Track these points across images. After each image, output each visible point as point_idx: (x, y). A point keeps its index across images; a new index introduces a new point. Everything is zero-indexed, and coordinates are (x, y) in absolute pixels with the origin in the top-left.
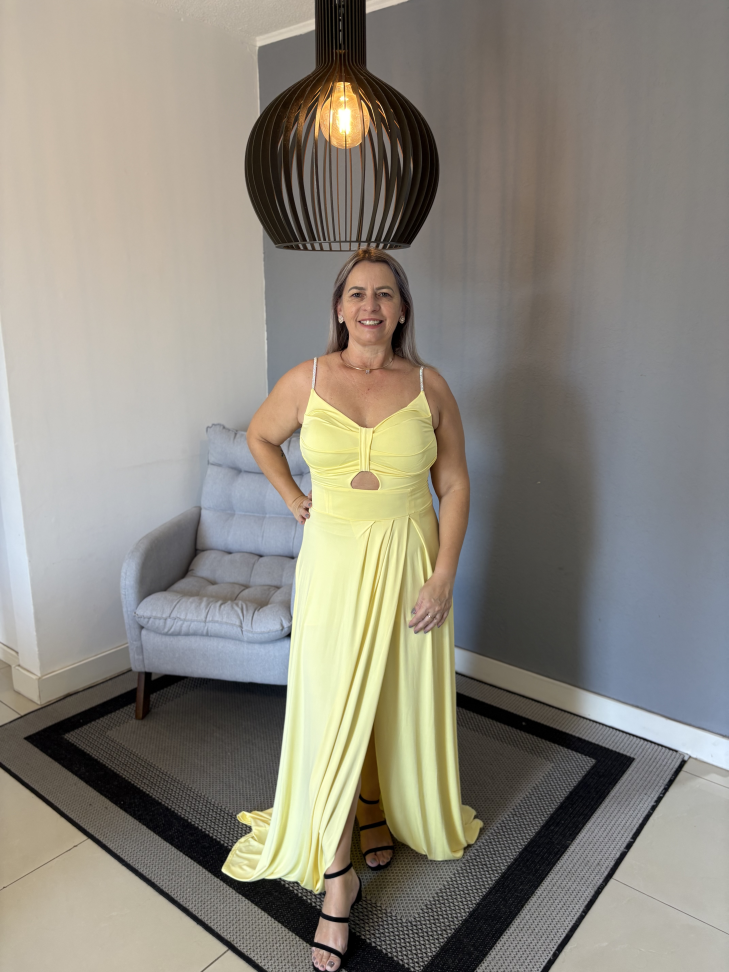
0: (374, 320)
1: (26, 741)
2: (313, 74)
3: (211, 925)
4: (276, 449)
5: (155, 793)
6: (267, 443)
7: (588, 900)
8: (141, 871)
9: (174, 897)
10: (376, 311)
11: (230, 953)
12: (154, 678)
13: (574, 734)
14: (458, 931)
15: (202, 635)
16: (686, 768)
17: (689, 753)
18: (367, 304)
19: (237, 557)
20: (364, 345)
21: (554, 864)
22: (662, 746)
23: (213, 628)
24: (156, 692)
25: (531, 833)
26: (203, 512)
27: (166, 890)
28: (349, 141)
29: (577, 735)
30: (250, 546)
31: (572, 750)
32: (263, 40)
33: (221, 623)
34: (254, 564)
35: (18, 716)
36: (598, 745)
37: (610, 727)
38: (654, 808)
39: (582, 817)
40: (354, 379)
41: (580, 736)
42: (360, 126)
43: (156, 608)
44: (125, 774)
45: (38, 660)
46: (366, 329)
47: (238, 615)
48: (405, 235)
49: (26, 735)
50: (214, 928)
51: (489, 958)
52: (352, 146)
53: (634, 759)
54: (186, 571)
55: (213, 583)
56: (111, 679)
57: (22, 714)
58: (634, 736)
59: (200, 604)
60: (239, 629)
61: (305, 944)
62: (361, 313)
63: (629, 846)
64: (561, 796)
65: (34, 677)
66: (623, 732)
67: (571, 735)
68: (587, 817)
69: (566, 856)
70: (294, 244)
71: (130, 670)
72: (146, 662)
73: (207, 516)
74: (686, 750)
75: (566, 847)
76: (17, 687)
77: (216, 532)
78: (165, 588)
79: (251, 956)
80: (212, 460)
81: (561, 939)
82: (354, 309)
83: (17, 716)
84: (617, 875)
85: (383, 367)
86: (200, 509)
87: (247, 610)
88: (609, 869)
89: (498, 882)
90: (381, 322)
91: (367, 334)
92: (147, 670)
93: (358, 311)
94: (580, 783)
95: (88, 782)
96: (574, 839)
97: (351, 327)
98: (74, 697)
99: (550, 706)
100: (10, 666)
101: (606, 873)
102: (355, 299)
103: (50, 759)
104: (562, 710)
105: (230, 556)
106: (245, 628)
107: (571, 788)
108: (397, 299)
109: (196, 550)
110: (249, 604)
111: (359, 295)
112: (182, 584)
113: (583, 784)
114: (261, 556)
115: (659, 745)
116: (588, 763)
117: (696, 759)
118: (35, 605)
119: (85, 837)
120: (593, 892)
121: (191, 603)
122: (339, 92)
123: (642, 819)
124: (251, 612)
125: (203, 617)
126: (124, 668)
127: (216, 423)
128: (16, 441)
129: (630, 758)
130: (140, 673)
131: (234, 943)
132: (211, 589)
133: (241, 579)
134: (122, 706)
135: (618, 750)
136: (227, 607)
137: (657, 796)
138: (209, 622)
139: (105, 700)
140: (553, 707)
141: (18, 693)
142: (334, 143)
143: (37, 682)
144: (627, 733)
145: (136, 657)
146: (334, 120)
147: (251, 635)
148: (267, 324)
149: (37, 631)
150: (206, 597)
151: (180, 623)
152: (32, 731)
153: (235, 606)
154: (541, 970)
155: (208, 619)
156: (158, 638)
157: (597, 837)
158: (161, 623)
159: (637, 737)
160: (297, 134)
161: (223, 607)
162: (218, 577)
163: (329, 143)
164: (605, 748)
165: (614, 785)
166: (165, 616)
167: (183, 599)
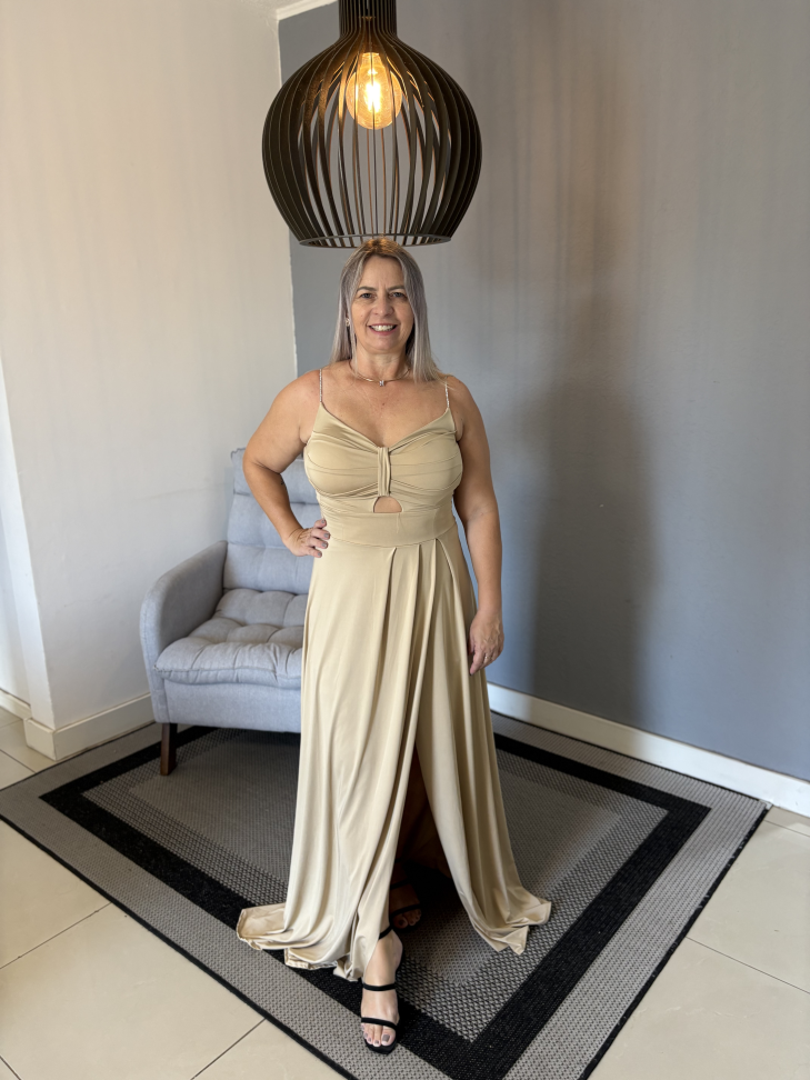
0: (387, 325)
1: (41, 801)
2: (336, 44)
3: (245, 993)
4: (275, 477)
6: (266, 469)
7: (659, 961)
9: (205, 963)
10: (390, 314)
11: (266, 1023)
12: (180, 730)
13: (644, 783)
14: (515, 995)
15: (232, 682)
16: (768, 817)
17: (772, 801)
18: (379, 307)
19: (269, 595)
22: (742, 794)
23: (243, 674)
24: (182, 745)
25: (596, 891)
26: (230, 547)
27: (196, 956)
28: (379, 120)
29: (648, 784)
30: (283, 584)
31: (642, 800)
32: (283, 13)
33: (252, 669)
34: (288, 603)
36: (671, 795)
37: (684, 775)
38: (732, 862)
39: (652, 873)
40: (365, 394)
41: (651, 785)
42: (390, 104)
43: (178, 658)
44: (150, 834)
45: (52, 712)
46: (378, 336)
47: (270, 658)
48: (442, 225)
49: (41, 794)
50: (249, 996)
51: (550, 1025)
52: (384, 126)
53: (709, 809)
54: (212, 612)
55: (242, 624)
56: (132, 733)
57: (37, 771)
58: (710, 784)
59: (226, 650)
60: (272, 674)
61: (348, 1012)
62: (372, 317)
63: (704, 903)
64: (629, 849)
65: (48, 731)
66: (699, 780)
67: (641, 785)
69: (634, 914)
70: (319, 239)
71: (154, 723)
72: (171, 712)
73: (235, 552)
74: (768, 798)
75: (633, 906)
76: (30, 742)
77: (245, 568)
78: (186, 635)
79: (289, 1026)
80: (238, 489)
81: (630, 1003)
82: (363, 312)
83: (31, 773)
84: (691, 934)
86: (227, 544)
87: (281, 653)
88: (682, 927)
89: (559, 943)
90: (395, 327)
91: (379, 342)
92: (172, 721)
93: (369, 314)
94: (650, 836)
95: (109, 842)
97: (360, 333)
98: (93, 752)
99: (617, 753)
100: (22, 720)
101: (679, 932)
102: (365, 301)
103: (67, 819)
105: (261, 595)
106: (279, 672)
107: (640, 842)
109: (223, 589)
110: (283, 646)
112: (208, 628)
113: (654, 837)
114: (295, 595)
115: (738, 793)
116: (658, 814)
117: (779, 808)
118: (46, 651)
119: (107, 902)
120: (664, 953)
121: (216, 650)
122: (367, 64)
123: (718, 874)
124: (285, 654)
125: (230, 664)
126: (147, 720)
127: (237, 447)
129: (706, 808)
130: (164, 725)
131: (270, 1012)
132: (240, 632)
133: (275, 620)
134: (146, 762)
135: (692, 800)
136: (257, 651)
137: (735, 848)
138: (239, 668)
139: (126, 754)
140: (621, 754)
141: (31, 749)
142: (362, 122)
143: (51, 736)
144: (702, 781)
145: (160, 707)
146: (361, 96)
147: (285, 681)
148: (296, 335)
149: (50, 680)
150: (235, 641)
151: (204, 674)
152: (48, 789)
153: (266, 649)
154: (607, 1037)
155: (236, 666)
156: (182, 688)
157: (669, 893)
158: (184, 675)
159: (714, 784)
160: (319, 114)
161: (253, 650)
162: (248, 618)
163: (355, 122)
164: (679, 798)
165: (689, 837)
166: (187, 668)
167: (207, 648)
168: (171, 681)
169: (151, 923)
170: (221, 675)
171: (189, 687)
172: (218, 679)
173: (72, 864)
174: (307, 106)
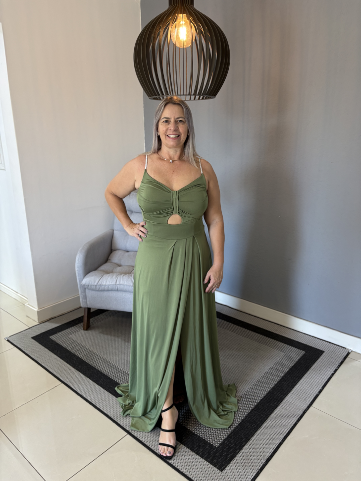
0: (175, 135)
1: (32, 339)
2: (167, 10)
3: (119, 423)
6: (116, 196)
7: (300, 416)
8: (86, 398)
10: (176, 130)
11: (128, 436)
12: (92, 311)
13: (295, 339)
15: (115, 290)
16: (350, 356)
17: (352, 349)
18: (171, 126)
19: (131, 253)
20: (170, 148)
21: (283, 399)
22: (338, 346)
23: (120, 287)
24: (93, 317)
25: (272, 385)
26: (115, 232)
28: (185, 43)
31: (294, 347)
33: (124, 285)
36: (306, 345)
37: (313, 337)
38: (333, 375)
40: (165, 166)
41: (298, 341)
42: (191, 37)
43: (91, 280)
45: (36, 302)
46: (171, 140)
48: (212, 92)
49: (32, 336)
50: (121, 424)
52: (187, 47)
53: (324, 352)
54: (107, 260)
55: (120, 266)
57: (30, 327)
58: (324, 341)
59: (112, 276)
62: (168, 131)
63: (320, 392)
64: (287, 368)
65: (35, 310)
66: (319, 339)
67: (293, 340)
68: (300, 378)
69: (289, 395)
70: (158, 97)
71: (80, 307)
72: (88, 303)
73: (116, 234)
74: (350, 348)
75: (289, 392)
76: (28, 314)
77: (121, 241)
78: (96, 269)
81: (286, 433)
82: (165, 129)
83: (28, 328)
84: (314, 405)
86: (113, 230)
88: (310, 402)
89: (256, 407)
90: (179, 136)
91: (171, 143)
92: (89, 307)
93: (167, 130)
94: (297, 362)
95: (61, 358)
96: (293, 388)
97: (163, 138)
98: (54, 319)
101: (309, 404)
102: (166, 124)
103: (43, 347)
104: (289, 328)
105: (128, 253)
107: (292, 365)
109: (111, 250)
111: (167, 121)
112: (105, 267)
113: (299, 363)
115: (336, 345)
116: (301, 353)
117: (355, 352)
119: (61, 383)
120: (302, 413)
121: (108, 276)
122: (180, 19)
125: (114, 283)
126: (77, 306)
129: (322, 351)
130: (85, 308)
132: (119, 269)
135: (316, 347)
136: (126, 277)
137: (335, 369)
140: (285, 327)
141: (28, 317)
142: (178, 45)
143: (36, 313)
144: (321, 339)
145: (83, 301)
146: (177, 33)
150: (116, 273)
151: (103, 286)
152: (35, 334)
153: (130, 276)
154: (276, 447)
155: (117, 283)
156: (94, 292)
157: (305, 387)
158: (94, 287)
159: (326, 341)
160: (159, 40)
161: (124, 277)
162: (122, 263)
163: (175, 45)
164: (310, 346)
165: (314, 363)
166: (95, 284)
167: (104, 276)
168: (89, 289)
169: (79, 392)
170: (110, 287)
171: (96, 292)
172: (109, 289)
173: (45, 366)
174: (154, 37)
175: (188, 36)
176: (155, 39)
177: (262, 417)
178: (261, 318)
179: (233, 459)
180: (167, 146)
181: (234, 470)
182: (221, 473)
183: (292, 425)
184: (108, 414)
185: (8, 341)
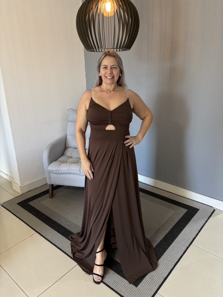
0: (111, 76)
1: (17, 205)
5: (56, 220)
7: (184, 250)
8: (52, 242)
9: (62, 249)
10: (111, 73)
12: (54, 186)
13: (181, 202)
15: (68, 174)
16: (215, 212)
17: (216, 207)
18: (108, 71)
20: (107, 84)
21: (174, 240)
22: (208, 205)
24: (55, 190)
26: (68, 136)
28: (110, 14)
29: (182, 202)
31: (180, 207)
33: (74, 170)
35: (15, 197)
36: (188, 205)
37: (192, 200)
40: (105, 94)
42: (113, 9)
43: (54, 167)
44: (47, 214)
45: (19, 181)
46: (108, 80)
47: (79, 167)
48: (128, 46)
49: (17, 203)
52: (111, 16)
53: (199, 209)
54: (63, 154)
55: (71, 158)
56: (41, 186)
57: (16, 196)
59: (67, 165)
60: (79, 172)
62: (106, 74)
63: (197, 235)
64: (177, 220)
65: (19, 186)
68: (184, 226)
69: (178, 238)
70: (93, 50)
71: (47, 184)
72: (52, 181)
75: (178, 235)
76: (14, 188)
77: (72, 142)
78: (56, 160)
80: (70, 120)
81: (176, 262)
82: (104, 73)
84: (193, 243)
85: (114, 90)
86: (66, 135)
88: (191, 241)
90: (113, 77)
92: (52, 184)
93: (105, 73)
94: (182, 216)
95: (36, 216)
96: (180, 233)
97: (103, 78)
99: (174, 194)
100: (11, 182)
101: (190, 243)
102: (105, 69)
103: (24, 210)
104: (178, 195)
105: (76, 149)
106: (81, 171)
107: (180, 218)
108: (118, 69)
109: (66, 148)
111: (106, 68)
112: (61, 159)
113: (184, 217)
115: (207, 205)
116: (185, 211)
117: (218, 209)
118: (18, 164)
119: (36, 232)
120: (186, 249)
121: (64, 165)
123: (201, 227)
125: (68, 169)
126: (45, 183)
127: (70, 108)
128: (9, 115)
129: (198, 209)
130: (50, 185)
132: (70, 160)
135: (194, 207)
137: (206, 220)
138: (70, 170)
140: (175, 194)
141: (14, 190)
142: (105, 15)
143: (19, 188)
144: (197, 202)
145: (49, 180)
146: (105, 7)
148: (86, 76)
149: (19, 172)
150: (69, 162)
151: (61, 171)
152: (19, 201)
153: (78, 165)
154: (170, 271)
155: (70, 169)
156: (55, 175)
157: (187, 232)
158: (55, 172)
159: (200, 203)
160: (92, 12)
161: (74, 165)
162: (73, 156)
163: (103, 15)
164: (190, 206)
165: (193, 217)
166: (56, 170)
167: (62, 164)
168: (52, 173)
169: (47, 238)
170: (65, 172)
171: (57, 175)
172: (65, 173)
173: (26, 222)
174: (89, 10)
175: (111, 9)
176: (90, 11)
177: (161, 251)
178: (160, 189)
179: (143, 279)
180: (105, 83)
181: (144, 286)
182: (136, 288)
183: (180, 257)
184: (65, 252)
185: (2, 206)
